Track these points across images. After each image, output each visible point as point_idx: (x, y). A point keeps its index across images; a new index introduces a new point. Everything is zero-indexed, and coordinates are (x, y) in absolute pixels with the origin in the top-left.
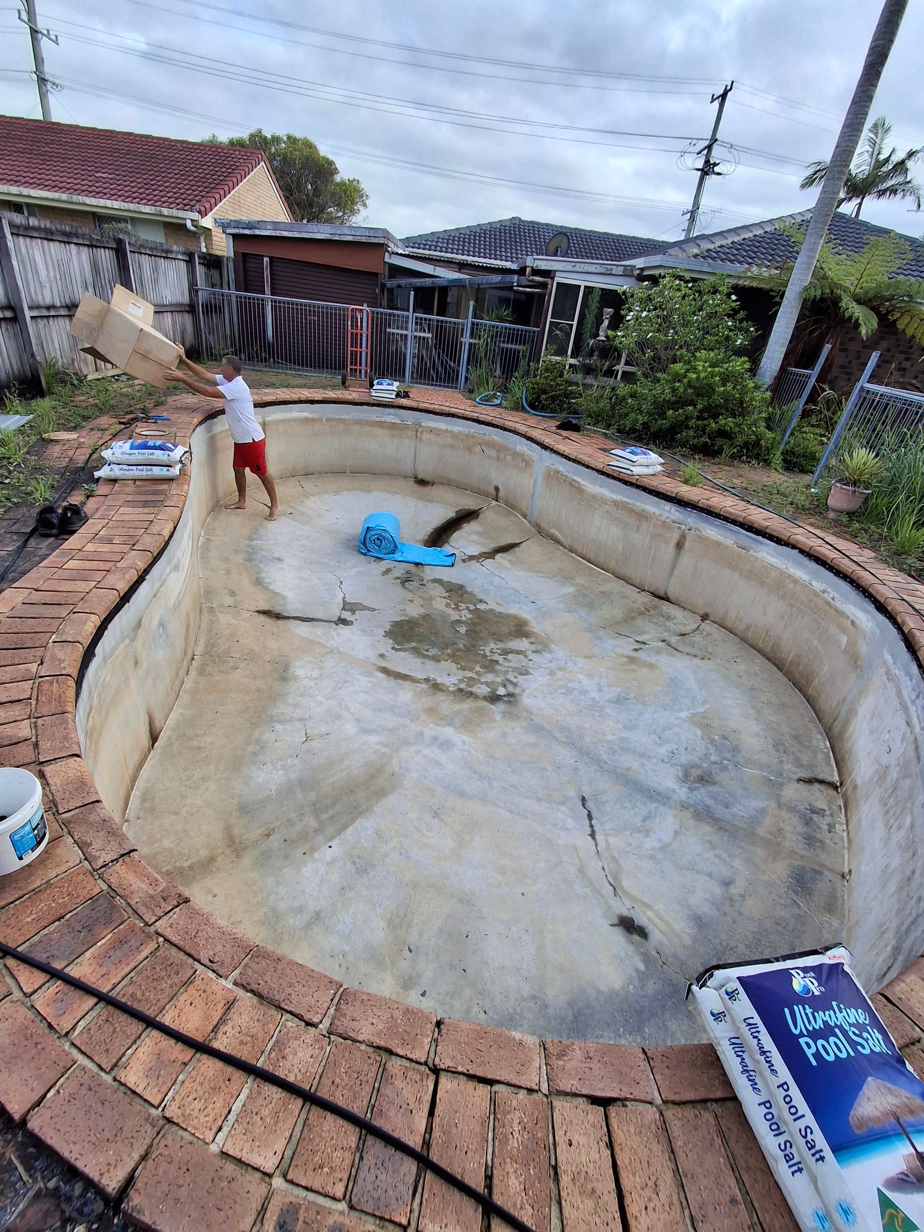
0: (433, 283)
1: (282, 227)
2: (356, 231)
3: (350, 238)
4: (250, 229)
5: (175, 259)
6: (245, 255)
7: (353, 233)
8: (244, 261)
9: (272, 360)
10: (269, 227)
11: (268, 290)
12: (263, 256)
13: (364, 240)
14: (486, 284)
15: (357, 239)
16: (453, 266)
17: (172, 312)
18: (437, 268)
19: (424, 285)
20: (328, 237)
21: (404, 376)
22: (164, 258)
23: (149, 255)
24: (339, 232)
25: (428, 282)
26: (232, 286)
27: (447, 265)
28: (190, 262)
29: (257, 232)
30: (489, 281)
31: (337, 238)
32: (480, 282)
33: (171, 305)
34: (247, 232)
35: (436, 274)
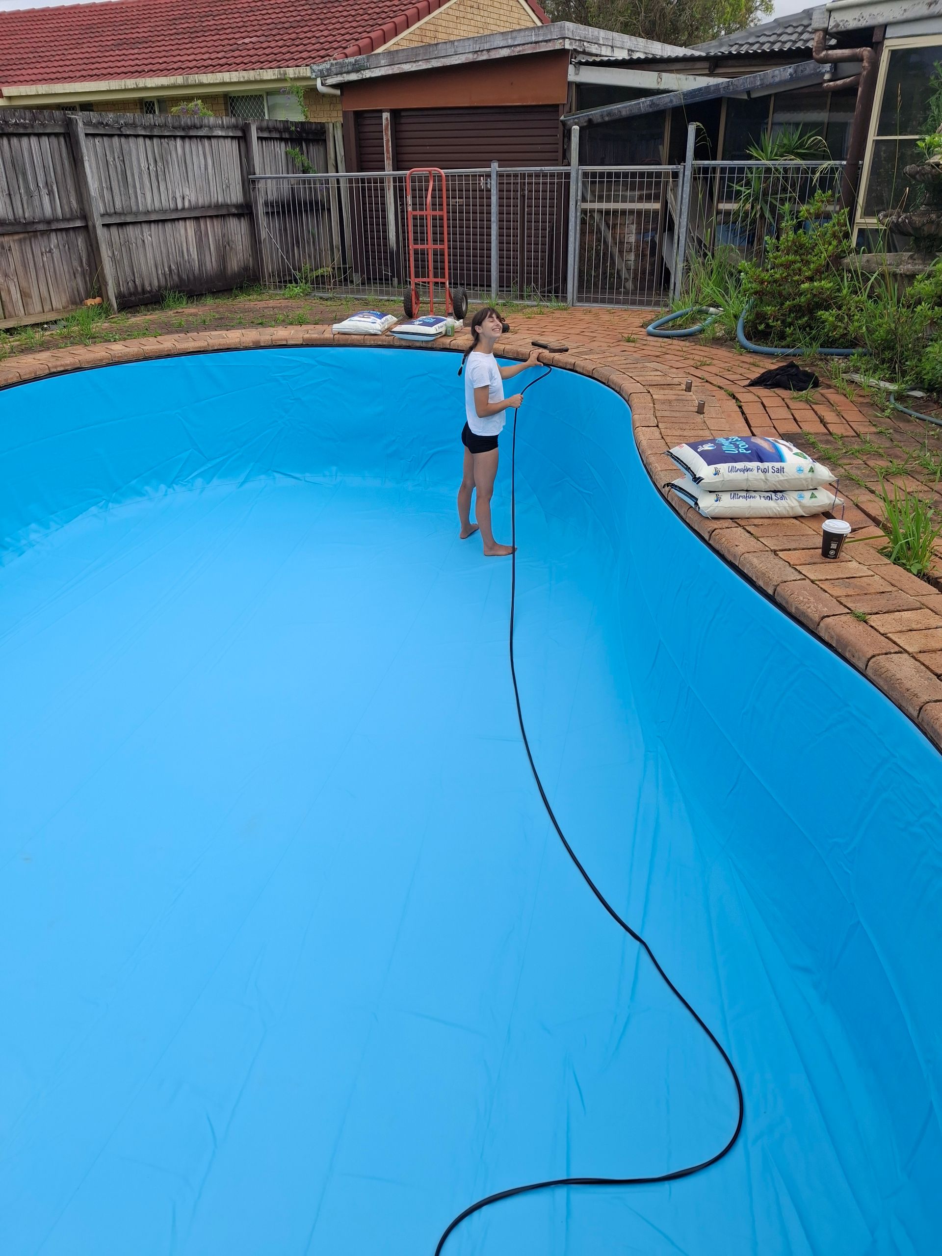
0: (652, 104)
1: (401, 57)
2: (513, 38)
3: (505, 53)
4: (357, 71)
5: (209, 138)
6: (358, 115)
7: (510, 42)
8: (358, 125)
9: (396, 280)
10: (383, 62)
11: (388, 163)
12: (381, 111)
13: (528, 50)
14: (763, 86)
15: (517, 51)
16: (699, 65)
17: (197, 218)
18: (664, 75)
19: (635, 111)
20: (470, 58)
21: (565, 291)
22: (183, 138)
23: (145, 136)
24: (487, 47)
25: (643, 104)
26: (341, 166)
27: (689, 65)
28: (243, 139)
29: (367, 74)
30: (769, 80)
31: (484, 57)
32: (748, 86)
33: (191, 209)
34: (353, 77)
35: (662, 86)
